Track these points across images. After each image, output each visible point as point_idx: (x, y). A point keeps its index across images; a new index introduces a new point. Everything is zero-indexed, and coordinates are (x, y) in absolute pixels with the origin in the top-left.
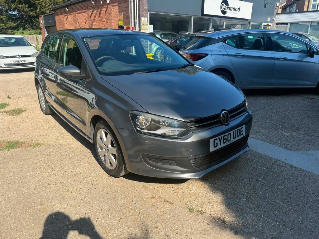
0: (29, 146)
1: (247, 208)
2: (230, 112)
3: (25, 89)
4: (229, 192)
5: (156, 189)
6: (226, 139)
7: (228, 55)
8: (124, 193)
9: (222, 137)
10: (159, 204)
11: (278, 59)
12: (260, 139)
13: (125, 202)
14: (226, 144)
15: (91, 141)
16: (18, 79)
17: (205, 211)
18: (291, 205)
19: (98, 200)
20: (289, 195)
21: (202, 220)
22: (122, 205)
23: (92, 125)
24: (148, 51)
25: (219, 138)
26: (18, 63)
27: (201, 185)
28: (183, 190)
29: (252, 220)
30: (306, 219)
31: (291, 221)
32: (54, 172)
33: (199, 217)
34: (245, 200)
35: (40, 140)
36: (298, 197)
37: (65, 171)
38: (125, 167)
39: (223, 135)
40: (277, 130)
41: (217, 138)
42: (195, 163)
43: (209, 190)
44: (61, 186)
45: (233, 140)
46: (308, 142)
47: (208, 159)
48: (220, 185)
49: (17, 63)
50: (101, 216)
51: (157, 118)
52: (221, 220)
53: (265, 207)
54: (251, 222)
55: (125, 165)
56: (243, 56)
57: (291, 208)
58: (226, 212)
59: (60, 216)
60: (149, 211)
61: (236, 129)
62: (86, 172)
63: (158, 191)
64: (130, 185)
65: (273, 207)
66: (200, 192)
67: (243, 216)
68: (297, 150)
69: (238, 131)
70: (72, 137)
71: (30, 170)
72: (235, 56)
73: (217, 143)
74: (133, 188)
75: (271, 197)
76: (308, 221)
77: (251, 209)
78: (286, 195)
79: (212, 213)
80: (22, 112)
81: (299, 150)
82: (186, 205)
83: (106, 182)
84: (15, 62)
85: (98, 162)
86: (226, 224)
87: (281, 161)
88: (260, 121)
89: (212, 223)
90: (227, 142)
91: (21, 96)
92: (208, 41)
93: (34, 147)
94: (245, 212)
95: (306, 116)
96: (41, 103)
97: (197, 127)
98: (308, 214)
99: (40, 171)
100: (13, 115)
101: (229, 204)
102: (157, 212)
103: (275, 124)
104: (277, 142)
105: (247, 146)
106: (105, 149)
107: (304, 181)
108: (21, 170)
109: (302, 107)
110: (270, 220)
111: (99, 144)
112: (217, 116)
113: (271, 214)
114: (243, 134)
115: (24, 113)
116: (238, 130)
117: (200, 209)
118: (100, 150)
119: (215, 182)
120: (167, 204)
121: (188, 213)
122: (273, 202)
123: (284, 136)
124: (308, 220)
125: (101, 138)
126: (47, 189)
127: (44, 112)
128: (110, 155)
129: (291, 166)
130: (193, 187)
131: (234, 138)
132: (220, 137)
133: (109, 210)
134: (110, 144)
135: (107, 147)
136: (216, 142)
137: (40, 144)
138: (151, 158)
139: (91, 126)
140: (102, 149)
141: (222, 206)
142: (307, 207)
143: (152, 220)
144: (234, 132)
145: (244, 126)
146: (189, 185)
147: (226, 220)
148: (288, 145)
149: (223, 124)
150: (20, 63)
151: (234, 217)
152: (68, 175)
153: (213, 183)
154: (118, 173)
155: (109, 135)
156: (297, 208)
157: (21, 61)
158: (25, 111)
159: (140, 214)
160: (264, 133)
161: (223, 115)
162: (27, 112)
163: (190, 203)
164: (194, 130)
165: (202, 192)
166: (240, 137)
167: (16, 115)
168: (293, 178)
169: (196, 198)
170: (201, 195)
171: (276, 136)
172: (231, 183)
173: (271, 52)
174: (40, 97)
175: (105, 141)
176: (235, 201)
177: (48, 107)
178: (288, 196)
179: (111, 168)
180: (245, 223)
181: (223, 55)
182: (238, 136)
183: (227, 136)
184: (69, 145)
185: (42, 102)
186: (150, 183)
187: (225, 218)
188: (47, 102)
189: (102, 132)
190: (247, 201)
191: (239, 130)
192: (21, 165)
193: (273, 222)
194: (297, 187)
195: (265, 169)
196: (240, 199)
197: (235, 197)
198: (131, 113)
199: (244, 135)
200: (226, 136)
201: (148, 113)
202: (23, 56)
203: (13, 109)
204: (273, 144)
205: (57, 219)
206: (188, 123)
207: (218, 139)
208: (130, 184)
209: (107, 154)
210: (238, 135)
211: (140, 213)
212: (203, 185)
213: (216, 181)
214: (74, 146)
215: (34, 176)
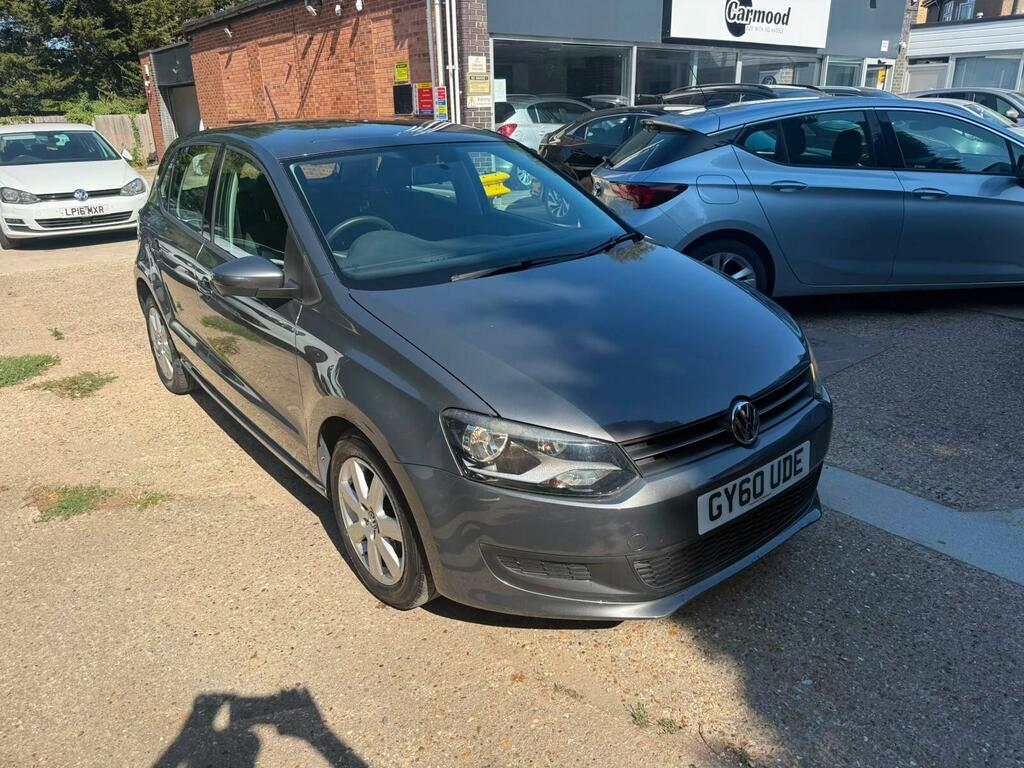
0: (129, 503)
1: (815, 712)
2: (759, 401)
3: (106, 304)
4: (759, 656)
5: (527, 647)
6: (748, 491)
7: (752, 187)
8: (429, 663)
9: (735, 486)
10: (539, 700)
11: (916, 196)
12: (856, 472)
13: (432, 692)
14: (747, 508)
15: (324, 494)
16: (81, 270)
17: (682, 721)
18: (955, 698)
19: (350, 687)
20: (950, 664)
21: (675, 753)
22: (423, 703)
23: (322, 442)
24: (490, 165)
25: (726, 490)
26: (80, 215)
27: (670, 633)
28: (614, 652)
29: (832, 751)
30: (1005, 749)
31: (957, 755)
32: (209, 591)
33: (664, 744)
34: (809, 682)
35: (162, 483)
36: (978, 672)
37: (244, 590)
38: (430, 582)
39: (738, 481)
40: (911, 436)
41: (721, 489)
42: (652, 572)
43: (694, 648)
44: (234, 641)
45: (770, 493)
46: (1014, 477)
47: (692, 555)
48: (730, 634)
49: (76, 215)
50: (359, 741)
51: (528, 434)
52: (736, 753)
53: (872, 706)
54: (829, 759)
55: (429, 575)
56: (801, 190)
57: (956, 709)
58: (746, 726)
59: (236, 741)
60: (509, 724)
61: (781, 458)
62: (308, 590)
63: (533, 654)
64: (448, 635)
65: (900, 708)
66: (666, 656)
67: (804, 739)
68: (975, 508)
69: (788, 463)
70: (261, 471)
71: (133, 588)
72: (775, 189)
73: (719, 508)
74: (456, 645)
75: (893, 673)
76: (1010, 757)
77: (827, 714)
78: (942, 664)
79: (705, 728)
80: (102, 385)
81: (984, 509)
82: (624, 700)
83: (372, 623)
84: (70, 212)
85: (343, 556)
86: (749, 765)
87: (926, 548)
88: (855, 407)
89: (708, 763)
90: (752, 500)
91: (95, 330)
92: (685, 142)
93: (145, 506)
94: (811, 725)
95: (1008, 385)
96: (158, 355)
97: (656, 457)
98: (1012, 733)
99: (165, 589)
100: (73, 397)
101: (758, 698)
102: (533, 726)
103: (907, 417)
104: (911, 479)
105: (817, 504)
106: (367, 521)
107: (999, 617)
108: (108, 587)
109: (993, 352)
110: (888, 751)
111: (348, 507)
112: (722, 418)
113: (893, 732)
114: (801, 470)
115: (106, 388)
116: (785, 460)
117: (666, 714)
118: (349, 522)
119: (715, 622)
120: (563, 699)
121: (629, 730)
122: (899, 688)
123: (935, 459)
124: (1011, 752)
125: (352, 486)
126: (189, 650)
127: (170, 384)
128: (383, 540)
129: (958, 564)
130: (645, 639)
131: (773, 486)
132: (730, 486)
133: (384, 721)
134: (381, 507)
135: (372, 514)
136: (716, 502)
137: (162, 496)
138: (513, 558)
139: (319, 445)
140: (355, 519)
141: (737, 703)
142: (1007, 706)
143: (517, 755)
144: (772, 467)
145: (806, 445)
146: (631, 632)
147: (749, 751)
148: (948, 489)
149: (740, 445)
150: (87, 214)
151: (775, 742)
152: (253, 601)
153: (707, 626)
154: (409, 598)
155: (376, 480)
156: (975, 709)
157: (90, 210)
158: (110, 380)
159: (481, 731)
160: (869, 447)
161: (738, 414)
162: (115, 384)
163: (637, 695)
164: (647, 467)
165: (672, 656)
166: (794, 480)
167: (82, 397)
168: (964, 608)
169: (655, 677)
170: (670, 666)
171: (910, 459)
172: (765, 626)
173: (891, 173)
174: (153, 338)
175: (365, 496)
176: (777, 687)
177: (181, 371)
178: (948, 671)
179: (387, 581)
180: (808, 761)
181: (736, 187)
182: (786, 479)
183: (751, 483)
184: (252, 498)
185: (163, 352)
186: (509, 629)
187: (745, 744)
188: (176, 355)
189: (356, 469)
190: (817, 687)
191: (790, 457)
192: (108, 571)
193: (897, 759)
194: (975, 636)
195: (873, 574)
196: (795, 680)
197: (778, 672)
198: (447, 418)
199: (806, 471)
200: (748, 480)
201: (499, 417)
202: (94, 194)
203: (71, 375)
204: (898, 488)
205: (226, 752)
206: (626, 446)
207: (723, 494)
208: (445, 631)
209: (372, 537)
210: (787, 475)
211: (479, 728)
212: (675, 633)
213: (718, 620)
214: (266, 502)
215: (149, 605)
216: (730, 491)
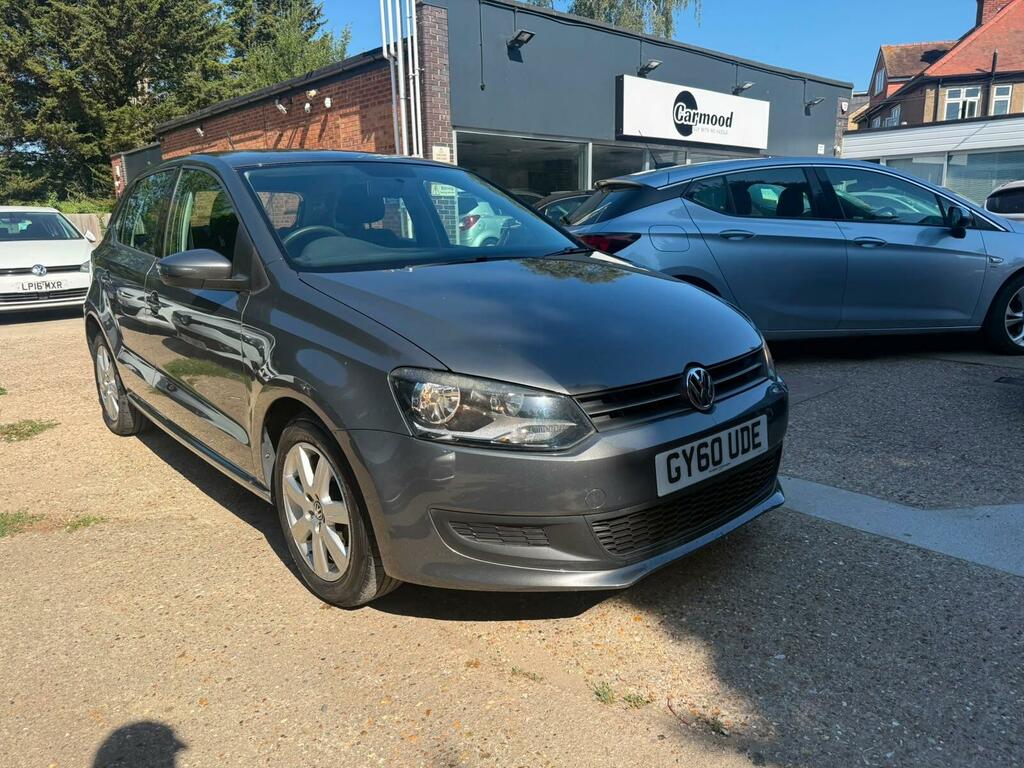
0: (59, 526)
1: (790, 682)
2: (716, 371)
3: (56, 365)
4: (730, 636)
5: (484, 638)
6: (706, 456)
7: (702, 236)
8: (376, 656)
9: (692, 448)
10: (495, 683)
11: (858, 244)
12: (818, 481)
13: (378, 681)
14: (707, 475)
15: (266, 497)
16: (33, 340)
17: (650, 696)
18: (935, 665)
19: (287, 680)
20: (925, 635)
21: (642, 726)
22: (367, 691)
23: (267, 436)
25: (684, 452)
26: (37, 290)
27: (635, 619)
28: (576, 638)
29: (809, 716)
30: (989, 707)
31: (940, 715)
32: (137, 599)
33: (631, 718)
34: (783, 656)
35: (97, 508)
36: (954, 641)
37: (176, 597)
38: (379, 566)
39: (696, 444)
40: (870, 451)
41: (679, 450)
42: (608, 531)
43: (660, 632)
44: (160, 642)
45: (729, 463)
46: (973, 482)
47: (650, 523)
48: (698, 618)
49: (33, 290)
50: (294, 728)
51: (478, 390)
52: (707, 723)
53: (849, 675)
54: (807, 723)
55: (378, 558)
56: (748, 238)
57: (935, 674)
58: (719, 698)
59: (153, 734)
60: (462, 706)
61: (738, 427)
62: (247, 596)
63: (490, 643)
64: (397, 630)
65: (878, 675)
66: (632, 640)
67: (779, 707)
68: (938, 506)
69: (745, 433)
71: (53, 598)
72: (725, 237)
73: (678, 470)
74: (406, 638)
75: (868, 645)
76: (995, 713)
77: (803, 684)
78: (918, 636)
79: (675, 702)
80: (42, 430)
81: (946, 507)
82: (587, 680)
83: (315, 622)
84: (26, 287)
85: (287, 565)
86: (722, 733)
87: (892, 540)
89: (677, 733)
90: (711, 466)
91: (42, 386)
93: (75, 527)
94: (786, 694)
95: (959, 411)
96: (104, 397)
97: (612, 415)
98: (994, 692)
99: (88, 599)
100: (9, 440)
101: (729, 672)
102: (488, 707)
103: (864, 437)
104: (873, 486)
105: (779, 488)
106: (312, 513)
107: (970, 594)
108: (24, 599)
109: (943, 387)
110: (869, 714)
111: (290, 500)
112: (675, 382)
113: (872, 697)
114: (759, 445)
115: (47, 432)
116: (743, 430)
117: (632, 690)
118: (293, 520)
119: (682, 608)
120: (522, 682)
121: (593, 705)
122: (876, 658)
123: (895, 469)
124: (996, 709)
125: (298, 479)
126: (108, 652)
127: (115, 425)
128: (328, 528)
129: (925, 553)
130: (609, 626)
131: (733, 456)
132: (687, 447)
133: (323, 708)
134: (327, 493)
135: (318, 504)
136: (675, 463)
137: (95, 519)
138: (468, 523)
139: (263, 440)
140: (299, 513)
141: (708, 678)
142: (987, 669)
143: (470, 734)
144: (730, 434)
145: (763, 419)
146: (594, 620)
147: (722, 720)
148: (910, 492)
149: (695, 410)
150: (44, 289)
151: (749, 711)
152: (184, 606)
153: (674, 612)
154: (355, 589)
155: (322, 460)
156: (954, 674)
157: (48, 285)
158: (50, 426)
159: (432, 714)
161: (693, 378)
162: (57, 430)
163: (601, 675)
164: (601, 425)
165: (637, 639)
166: (753, 454)
167: (19, 440)
168: (935, 588)
169: (620, 658)
170: (635, 648)
171: (870, 470)
172: (734, 610)
173: (832, 223)
174: (100, 380)
175: (310, 483)
176: (749, 662)
177: (127, 409)
178: (923, 641)
179: (333, 577)
180: (785, 726)
181: (687, 236)
182: (745, 451)
183: (709, 448)
184: (193, 519)
185: (109, 392)
186: (464, 622)
187: (717, 714)
188: (122, 390)
189: (301, 455)
190: (791, 661)
191: (747, 428)
192: (25, 585)
193: (879, 721)
194: (948, 611)
195: (841, 563)
196: (767, 655)
197: (750, 649)
198: (395, 378)
199: (765, 447)
200: (705, 445)
201: (450, 371)
202: (52, 270)
203: (11, 423)
204: (861, 493)
205: (141, 745)
206: (583, 400)
207: (681, 455)
208: (395, 627)
209: (317, 529)
210: (746, 447)
211: (428, 712)
212: (640, 619)
213: (684, 607)
214: (207, 522)
215: (68, 614)
216: (688, 452)
